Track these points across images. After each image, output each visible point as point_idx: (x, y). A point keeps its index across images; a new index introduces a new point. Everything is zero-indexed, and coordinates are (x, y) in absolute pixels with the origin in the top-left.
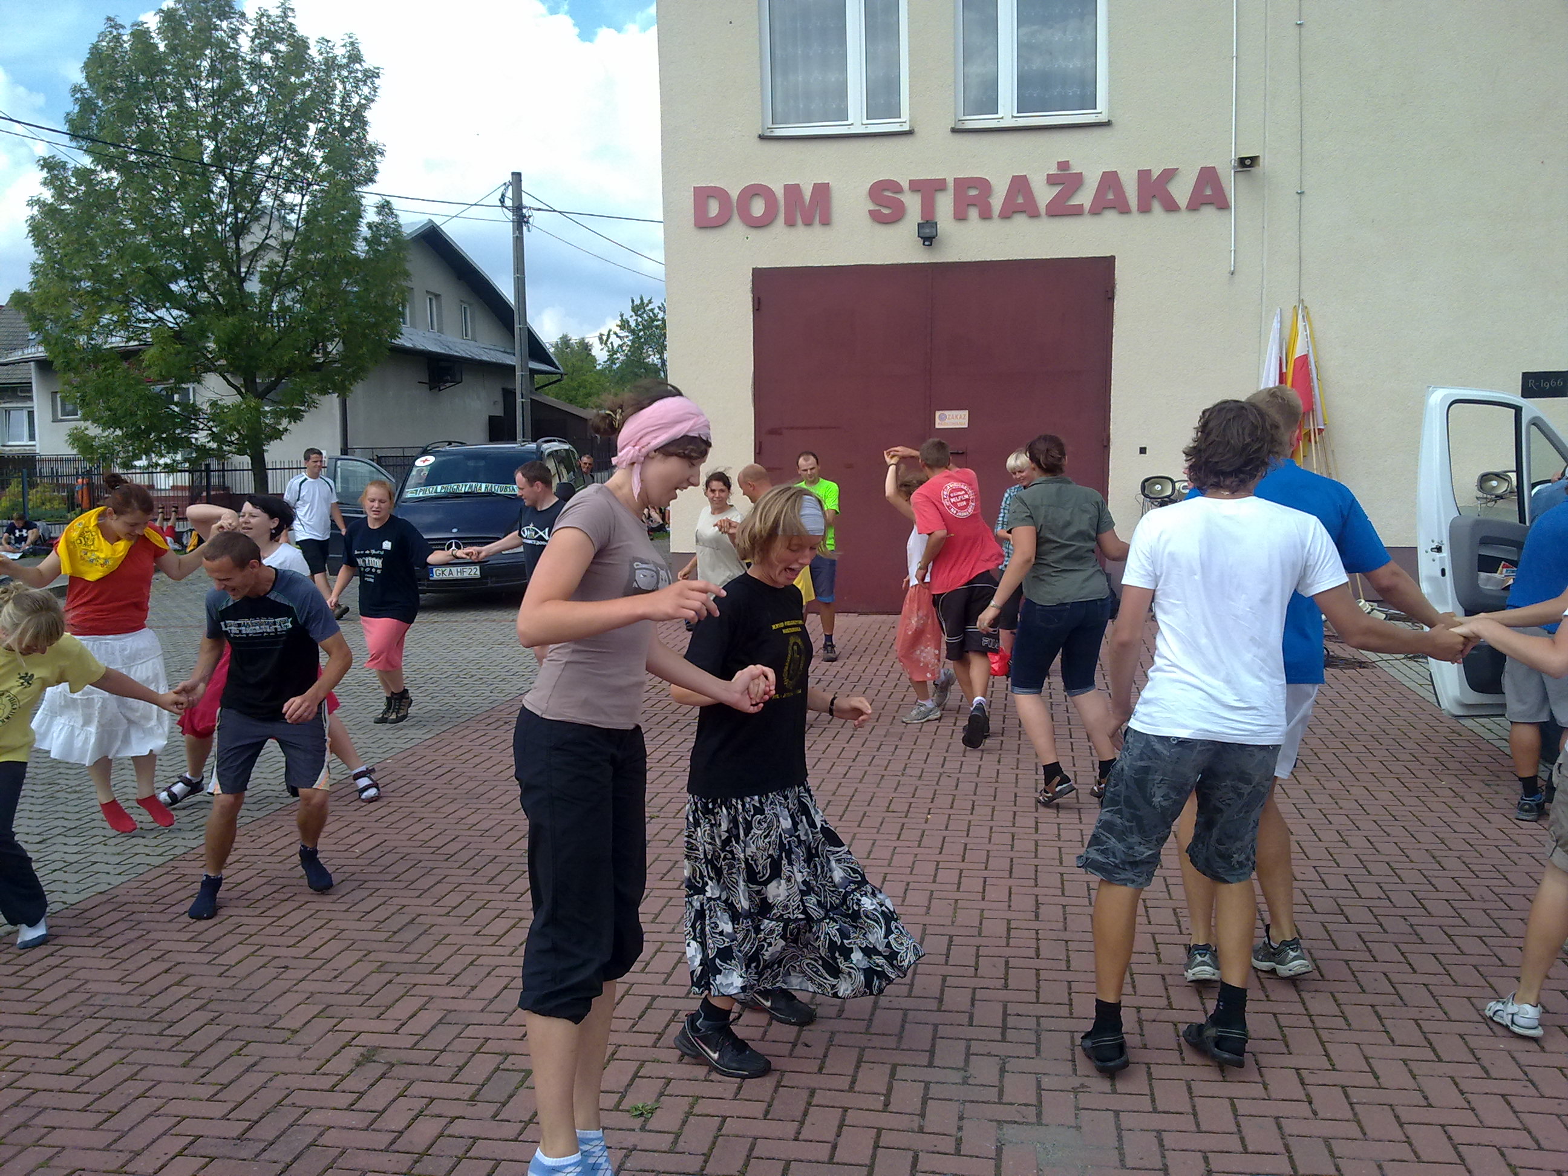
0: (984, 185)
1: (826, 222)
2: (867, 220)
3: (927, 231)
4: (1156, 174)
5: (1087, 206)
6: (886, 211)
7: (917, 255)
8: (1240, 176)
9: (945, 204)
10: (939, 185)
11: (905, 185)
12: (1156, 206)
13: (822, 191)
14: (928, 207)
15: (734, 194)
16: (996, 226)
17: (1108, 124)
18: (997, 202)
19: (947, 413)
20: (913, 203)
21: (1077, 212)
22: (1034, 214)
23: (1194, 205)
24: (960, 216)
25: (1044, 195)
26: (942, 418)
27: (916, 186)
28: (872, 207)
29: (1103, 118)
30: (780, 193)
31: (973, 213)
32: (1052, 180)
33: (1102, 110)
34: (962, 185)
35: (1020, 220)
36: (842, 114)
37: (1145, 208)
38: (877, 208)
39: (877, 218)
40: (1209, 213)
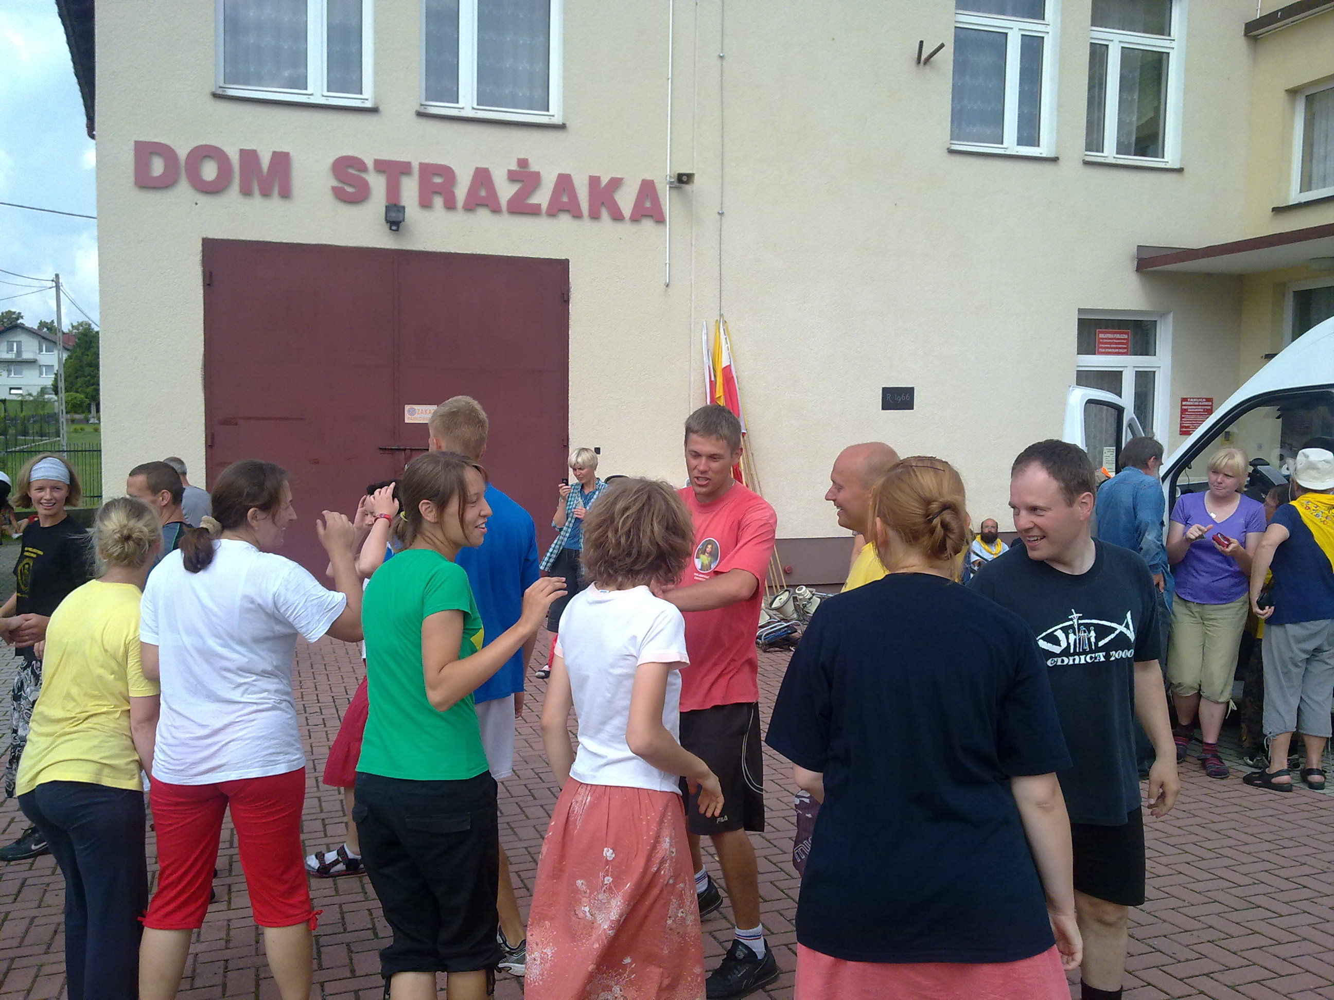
0: (448, 173)
1: (286, 194)
2: (329, 197)
3: (394, 215)
4: (604, 181)
5: (544, 206)
6: (349, 189)
7: (383, 240)
8: (675, 192)
9: (410, 190)
10: (403, 169)
11: (370, 164)
12: (604, 214)
13: (281, 161)
14: (393, 190)
15: (182, 154)
16: (459, 217)
17: (562, 127)
18: (461, 192)
19: (416, 407)
20: (377, 184)
21: (534, 211)
22: (496, 210)
23: (636, 218)
24: (425, 204)
25: (506, 191)
26: (412, 412)
27: (382, 166)
28: (335, 183)
29: (557, 120)
30: (235, 158)
31: (438, 201)
32: (513, 177)
33: (556, 112)
34: (428, 171)
35: (483, 214)
36: (300, 82)
37: (595, 216)
38: (340, 185)
39: (341, 196)
40: (648, 225)
